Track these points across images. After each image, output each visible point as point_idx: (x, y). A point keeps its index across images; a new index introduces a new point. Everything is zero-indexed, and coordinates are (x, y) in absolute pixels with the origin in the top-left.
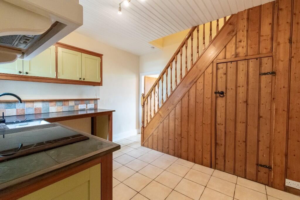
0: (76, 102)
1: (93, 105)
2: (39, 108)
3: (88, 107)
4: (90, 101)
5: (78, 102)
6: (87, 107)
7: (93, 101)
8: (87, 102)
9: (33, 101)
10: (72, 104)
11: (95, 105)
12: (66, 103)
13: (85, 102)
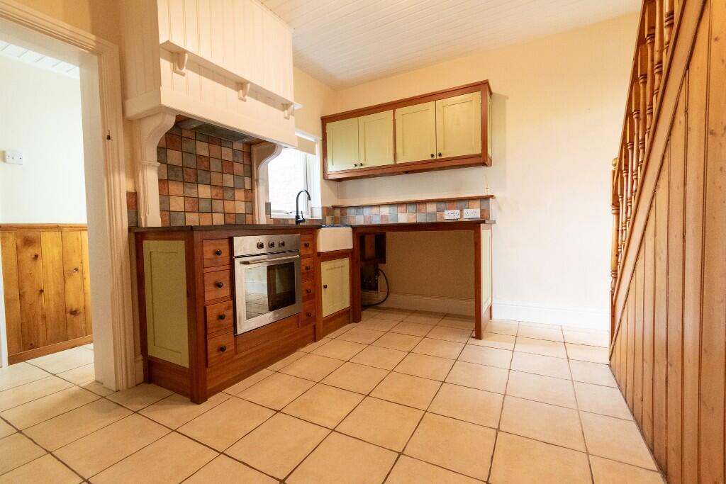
0: (439, 205)
1: (478, 210)
2: (385, 216)
3: (465, 217)
4: (471, 203)
5: (442, 205)
6: (462, 216)
7: (477, 203)
8: (463, 204)
9: (379, 206)
10: (431, 208)
11: (482, 211)
12: (421, 207)
13: (458, 204)
